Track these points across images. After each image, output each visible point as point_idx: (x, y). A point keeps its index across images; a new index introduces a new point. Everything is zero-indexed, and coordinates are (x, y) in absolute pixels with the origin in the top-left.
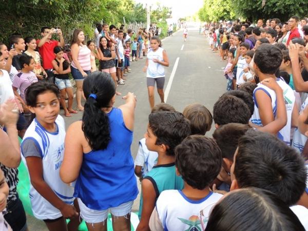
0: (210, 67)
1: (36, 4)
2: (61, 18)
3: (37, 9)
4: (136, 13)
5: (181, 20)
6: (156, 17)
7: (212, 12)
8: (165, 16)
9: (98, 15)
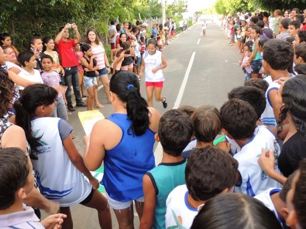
0: (226, 61)
1: (53, 5)
2: (77, 18)
3: (54, 10)
4: (151, 8)
5: (197, 13)
6: (172, 11)
7: (229, 4)
8: (181, 10)
9: (114, 12)
